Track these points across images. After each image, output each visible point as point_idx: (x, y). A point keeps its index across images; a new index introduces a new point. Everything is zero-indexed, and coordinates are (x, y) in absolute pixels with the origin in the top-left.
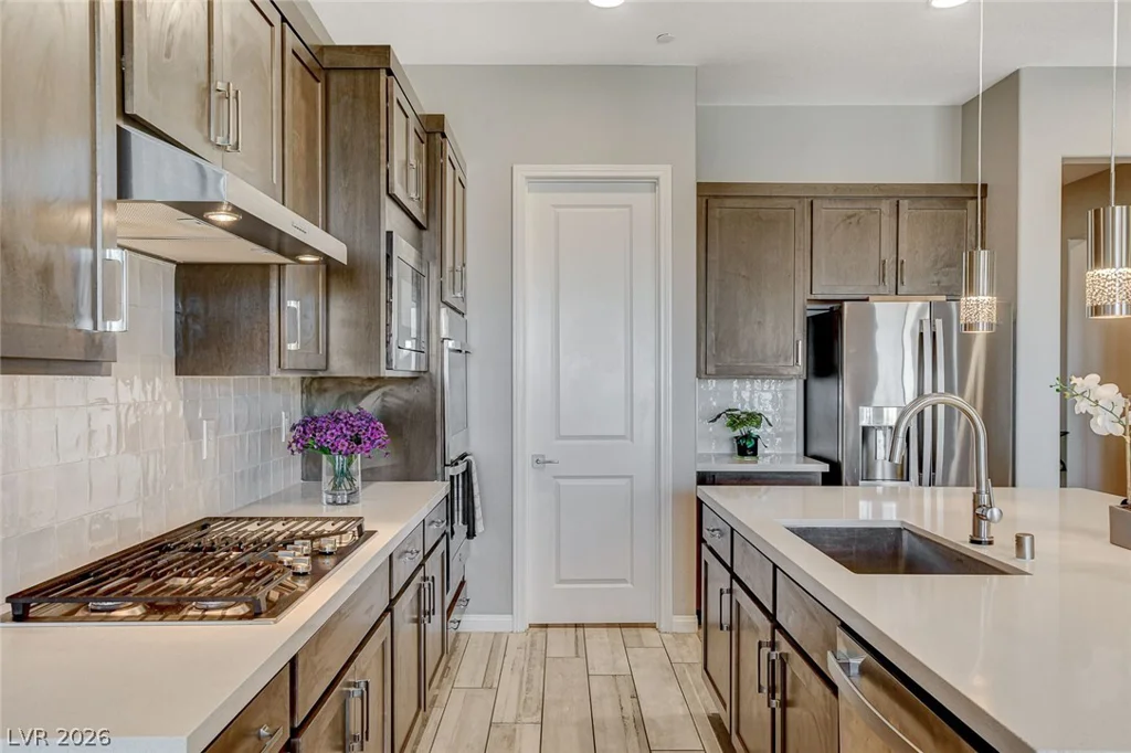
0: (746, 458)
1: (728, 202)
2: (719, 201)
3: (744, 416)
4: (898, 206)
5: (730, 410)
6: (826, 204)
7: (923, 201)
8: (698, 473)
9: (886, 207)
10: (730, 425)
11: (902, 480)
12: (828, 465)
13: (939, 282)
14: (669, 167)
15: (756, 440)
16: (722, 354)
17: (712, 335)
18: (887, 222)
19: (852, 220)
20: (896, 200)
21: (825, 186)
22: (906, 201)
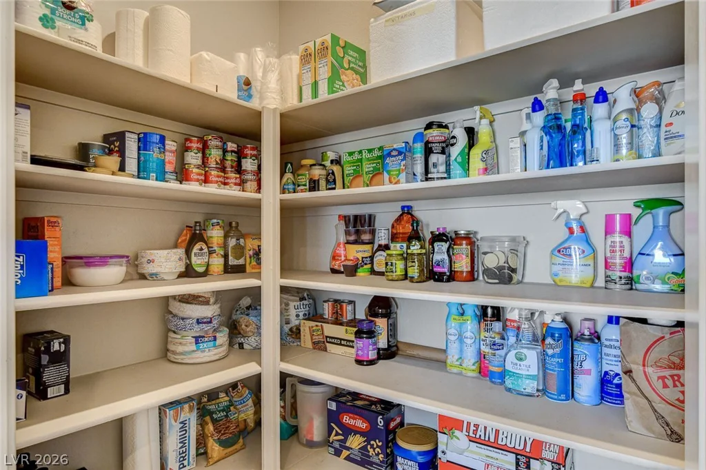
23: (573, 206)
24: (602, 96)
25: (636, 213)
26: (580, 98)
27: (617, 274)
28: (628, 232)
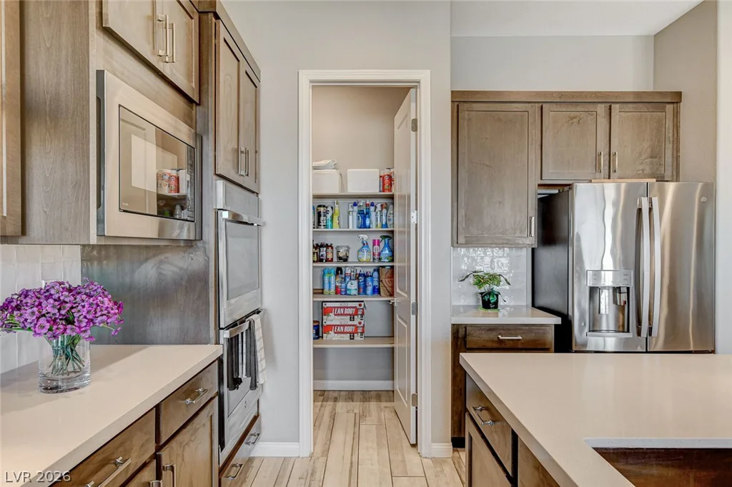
0: (489, 311)
1: (476, 106)
2: (466, 105)
3: (487, 276)
4: (610, 109)
5: (475, 272)
6: (554, 107)
7: (631, 105)
8: (453, 325)
9: (601, 109)
10: (477, 284)
11: (623, 332)
12: (560, 319)
13: (643, 170)
14: (429, 71)
15: (497, 296)
16: (470, 228)
17: (462, 212)
18: (603, 122)
19: (575, 120)
20: (608, 105)
21: (552, 93)
22: (617, 106)
23: (365, 237)
24: (372, 204)
25: (381, 239)
26: (367, 205)
27: (376, 257)
28: (379, 245)
